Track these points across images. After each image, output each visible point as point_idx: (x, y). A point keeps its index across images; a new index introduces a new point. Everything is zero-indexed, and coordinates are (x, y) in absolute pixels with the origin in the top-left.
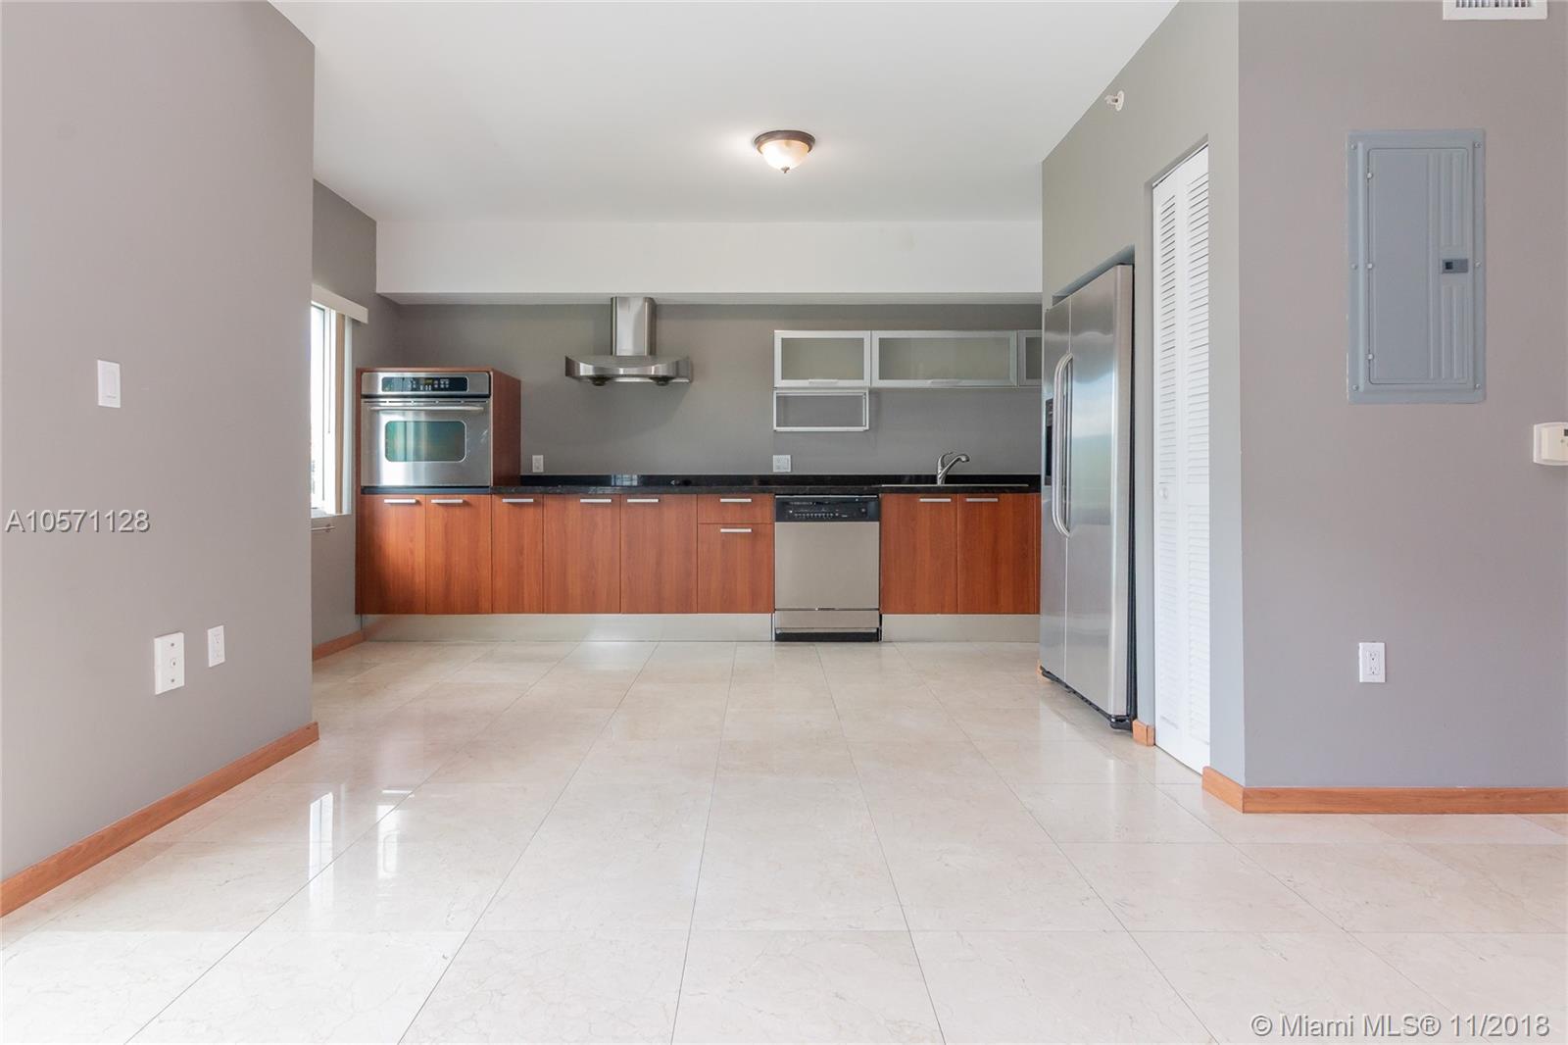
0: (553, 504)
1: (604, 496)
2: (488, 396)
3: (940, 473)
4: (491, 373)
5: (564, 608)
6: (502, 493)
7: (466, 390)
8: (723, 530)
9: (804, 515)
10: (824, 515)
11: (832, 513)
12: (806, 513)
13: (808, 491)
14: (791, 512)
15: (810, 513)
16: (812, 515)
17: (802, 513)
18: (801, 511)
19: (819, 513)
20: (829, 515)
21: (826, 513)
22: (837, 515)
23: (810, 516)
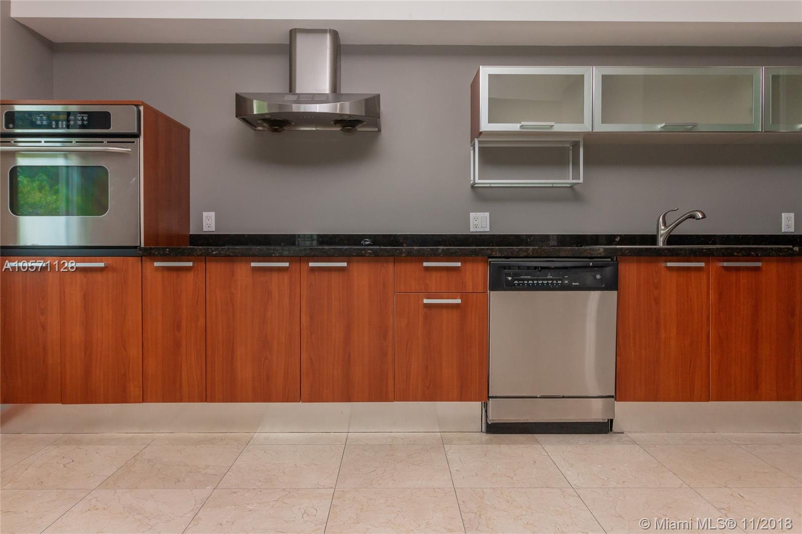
0: (216, 269)
1: (281, 258)
2: (137, 136)
3: (663, 231)
4: (142, 108)
5: (232, 397)
6: (154, 255)
7: (109, 127)
8: (426, 301)
9: (526, 282)
10: (550, 282)
11: (560, 280)
12: (528, 280)
13: (531, 254)
14: (510, 278)
15: (533, 280)
16: (535, 282)
17: (523, 280)
18: (522, 277)
19: (544, 280)
20: (557, 282)
21: (552, 280)
22: (566, 282)
23: (534, 284)
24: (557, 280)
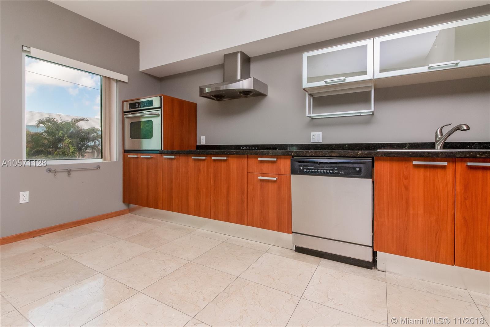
2: (160, 108)
4: (162, 97)
7: (153, 105)
8: (260, 178)
9: (310, 170)
10: (325, 171)
11: (331, 170)
12: (312, 169)
13: (314, 154)
14: (302, 168)
15: (315, 169)
16: (316, 171)
17: (309, 169)
18: (308, 167)
19: (321, 170)
20: (330, 171)
21: (327, 170)
22: (336, 171)
23: (315, 172)
24: (330, 170)
